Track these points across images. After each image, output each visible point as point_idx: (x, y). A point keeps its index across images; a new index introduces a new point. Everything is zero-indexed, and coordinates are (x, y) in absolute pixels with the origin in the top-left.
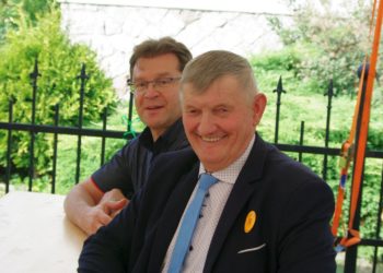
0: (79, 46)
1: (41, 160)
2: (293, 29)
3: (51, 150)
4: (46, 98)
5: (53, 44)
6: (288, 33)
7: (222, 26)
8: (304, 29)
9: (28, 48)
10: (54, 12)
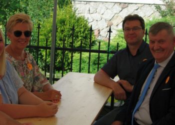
0: (80, 18)
1: (66, 63)
2: (166, 10)
3: (70, 60)
4: (68, 39)
5: (70, 18)
6: (163, 12)
7: (137, 10)
8: (170, 10)
9: (61, 19)
10: (70, 5)
